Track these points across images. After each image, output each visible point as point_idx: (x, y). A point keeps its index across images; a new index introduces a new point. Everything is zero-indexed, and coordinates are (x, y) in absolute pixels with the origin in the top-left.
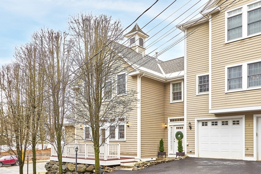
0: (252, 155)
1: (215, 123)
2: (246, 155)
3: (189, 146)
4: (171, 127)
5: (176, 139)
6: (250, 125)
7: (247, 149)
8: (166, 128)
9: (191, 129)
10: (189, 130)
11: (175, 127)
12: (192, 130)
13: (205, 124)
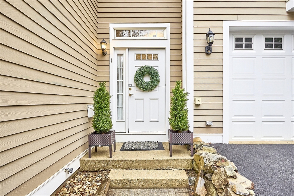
3: (200, 108)
4: (120, 52)
5: (137, 89)
8: (104, 53)
9: (208, 54)
10: (204, 56)
11: (133, 54)
12: (212, 56)
13: (244, 43)
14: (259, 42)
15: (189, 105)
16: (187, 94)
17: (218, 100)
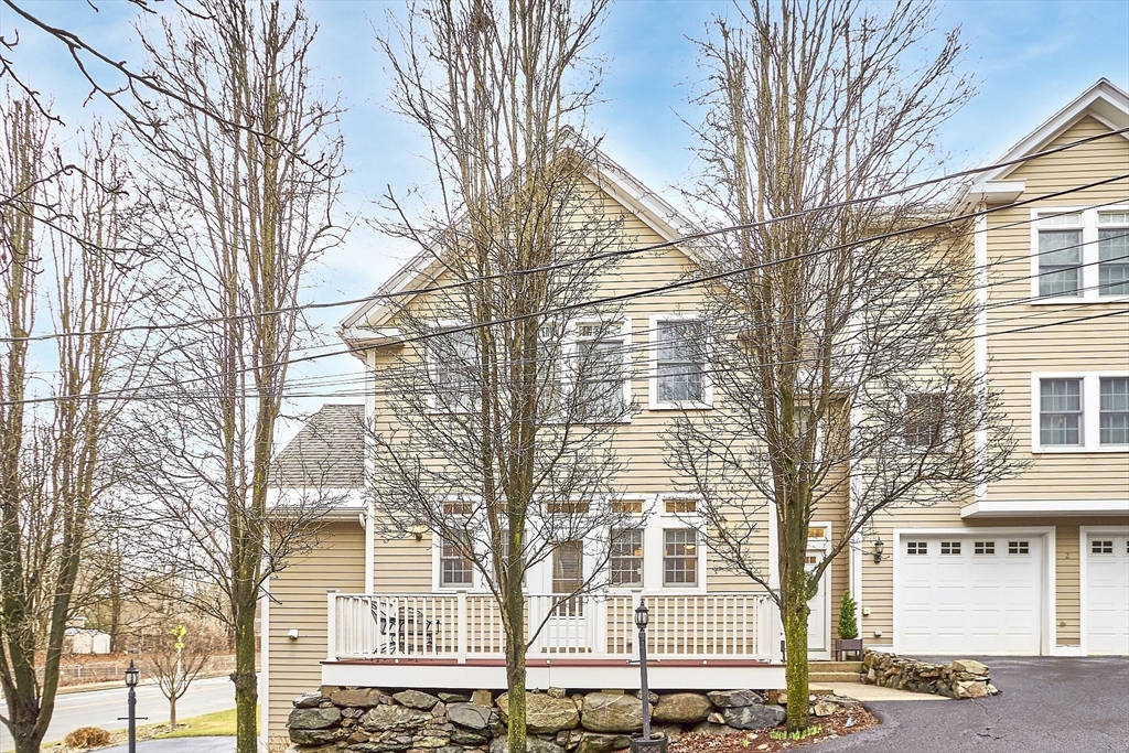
0: (1077, 641)
1: (951, 547)
2: (1059, 640)
3: (869, 617)
6: (1071, 556)
7: (1063, 625)
9: (877, 563)
10: (873, 564)
12: (882, 564)
13: (917, 548)
14: (934, 548)
15: (858, 614)
16: (855, 603)
17: (888, 610)
